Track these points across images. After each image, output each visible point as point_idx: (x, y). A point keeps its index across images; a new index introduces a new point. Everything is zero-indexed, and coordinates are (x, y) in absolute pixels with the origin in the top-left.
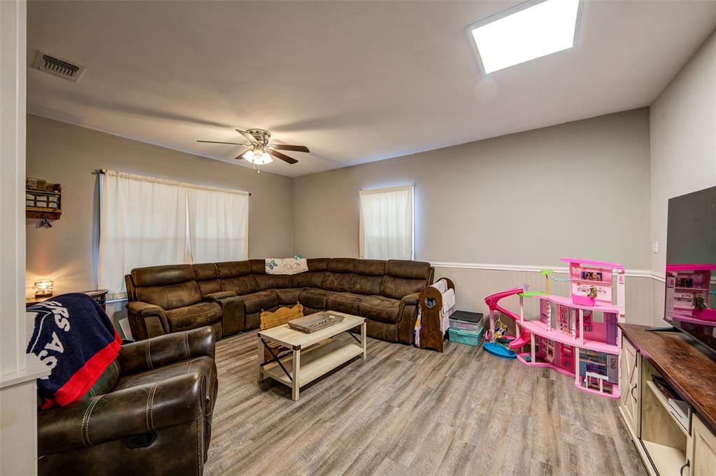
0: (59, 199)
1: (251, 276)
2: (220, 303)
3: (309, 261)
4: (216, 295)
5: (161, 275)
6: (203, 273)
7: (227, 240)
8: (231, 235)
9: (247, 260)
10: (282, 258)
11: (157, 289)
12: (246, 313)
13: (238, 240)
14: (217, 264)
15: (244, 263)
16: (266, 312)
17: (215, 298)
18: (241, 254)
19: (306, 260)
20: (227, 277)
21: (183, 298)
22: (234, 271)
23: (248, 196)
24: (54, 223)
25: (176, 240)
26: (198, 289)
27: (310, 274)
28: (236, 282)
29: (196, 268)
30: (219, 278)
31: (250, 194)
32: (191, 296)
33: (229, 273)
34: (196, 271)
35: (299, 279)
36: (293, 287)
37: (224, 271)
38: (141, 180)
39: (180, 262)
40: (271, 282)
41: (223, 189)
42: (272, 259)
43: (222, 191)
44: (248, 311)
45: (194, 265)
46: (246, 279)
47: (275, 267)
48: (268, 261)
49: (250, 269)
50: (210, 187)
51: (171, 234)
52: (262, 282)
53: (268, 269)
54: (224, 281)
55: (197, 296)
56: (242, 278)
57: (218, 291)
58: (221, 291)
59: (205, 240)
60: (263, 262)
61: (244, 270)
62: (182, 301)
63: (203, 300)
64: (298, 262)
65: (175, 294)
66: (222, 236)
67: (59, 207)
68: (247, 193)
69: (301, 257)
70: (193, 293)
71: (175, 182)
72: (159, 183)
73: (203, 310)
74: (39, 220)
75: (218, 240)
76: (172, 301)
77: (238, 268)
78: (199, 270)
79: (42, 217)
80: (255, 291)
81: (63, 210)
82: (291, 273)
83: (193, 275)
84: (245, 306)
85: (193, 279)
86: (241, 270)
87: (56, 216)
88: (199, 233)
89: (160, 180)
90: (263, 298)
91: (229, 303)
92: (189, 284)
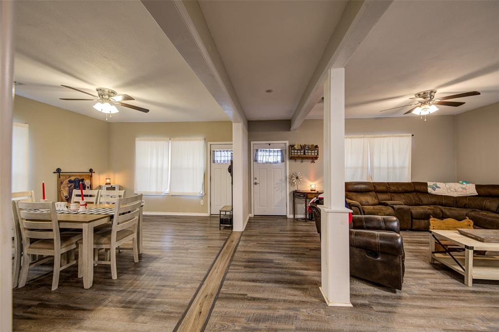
0: (318, 151)
1: (414, 193)
2: (393, 208)
3: (478, 187)
4: (389, 202)
5: (356, 186)
6: (379, 188)
7: (394, 168)
8: (397, 164)
9: (410, 182)
10: (444, 182)
11: (355, 194)
12: (412, 218)
13: (402, 168)
14: (388, 183)
15: (408, 184)
16: (435, 219)
17: (389, 204)
18: (405, 177)
19: (474, 185)
20: (395, 192)
21: (368, 200)
22: (400, 189)
23: (411, 137)
24: (316, 161)
25: (363, 168)
26: (376, 197)
27: (480, 198)
28: (402, 196)
29: (375, 185)
30: (390, 192)
31: (413, 135)
32: (372, 200)
33: (397, 190)
34: (374, 186)
35: (466, 202)
36: (458, 207)
37: (393, 188)
38: (352, 138)
39: (365, 180)
40: (434, 200)
41: (391, 135)
42: (435, 183)
43: (391, 136)
44: (414, 217)
45: (373, 183)
46: (410, 195)
47: (437, 189)
48: (429, 184)
49: (413, 189)
50: (383, 135)
51: (360, 165)
52: (425, 200)
53: (430, 190)
54: (393, 195)
55: (376, 201)
56: (407, 194)
57: (389, 200)
58: (392, 200)
59: (380, 168)
60: (426, 184)
61: (409, 189)
62: (368, 202)
63: (380, 204)
64: (464, 186)
65: (363, 198)
66: (391, 165)
67: (318, 155)
68: (411, 135)
69: (468, 182)
70: (374, 199)
71: (362, 136)
72: (354, 138)
73: (382, 210)
74: (311, 160)
75: (388, 168)
76: (362, 201)
77: (403, 187)
78: (376, 186)
79: (312, 159)
80: (419, 205)
81: (319, 156)
82: (455, 195)
83: (373, 188)
84: (411, 213)
85: (373, 191)
86: (406, 189)
87: (316, 158)
88: (376, 164)
89: (355, 136)
90: (427, 210)
91: (399, 209)
92: (371, 193)
